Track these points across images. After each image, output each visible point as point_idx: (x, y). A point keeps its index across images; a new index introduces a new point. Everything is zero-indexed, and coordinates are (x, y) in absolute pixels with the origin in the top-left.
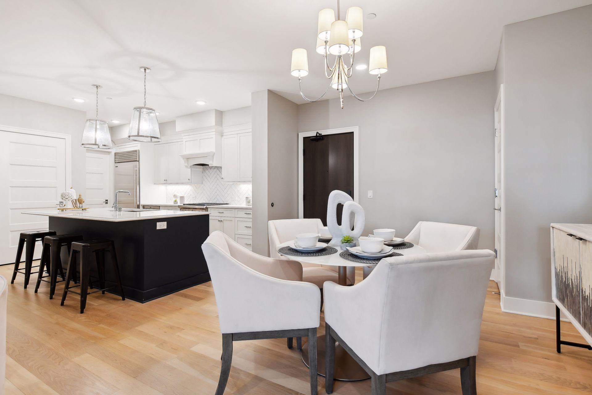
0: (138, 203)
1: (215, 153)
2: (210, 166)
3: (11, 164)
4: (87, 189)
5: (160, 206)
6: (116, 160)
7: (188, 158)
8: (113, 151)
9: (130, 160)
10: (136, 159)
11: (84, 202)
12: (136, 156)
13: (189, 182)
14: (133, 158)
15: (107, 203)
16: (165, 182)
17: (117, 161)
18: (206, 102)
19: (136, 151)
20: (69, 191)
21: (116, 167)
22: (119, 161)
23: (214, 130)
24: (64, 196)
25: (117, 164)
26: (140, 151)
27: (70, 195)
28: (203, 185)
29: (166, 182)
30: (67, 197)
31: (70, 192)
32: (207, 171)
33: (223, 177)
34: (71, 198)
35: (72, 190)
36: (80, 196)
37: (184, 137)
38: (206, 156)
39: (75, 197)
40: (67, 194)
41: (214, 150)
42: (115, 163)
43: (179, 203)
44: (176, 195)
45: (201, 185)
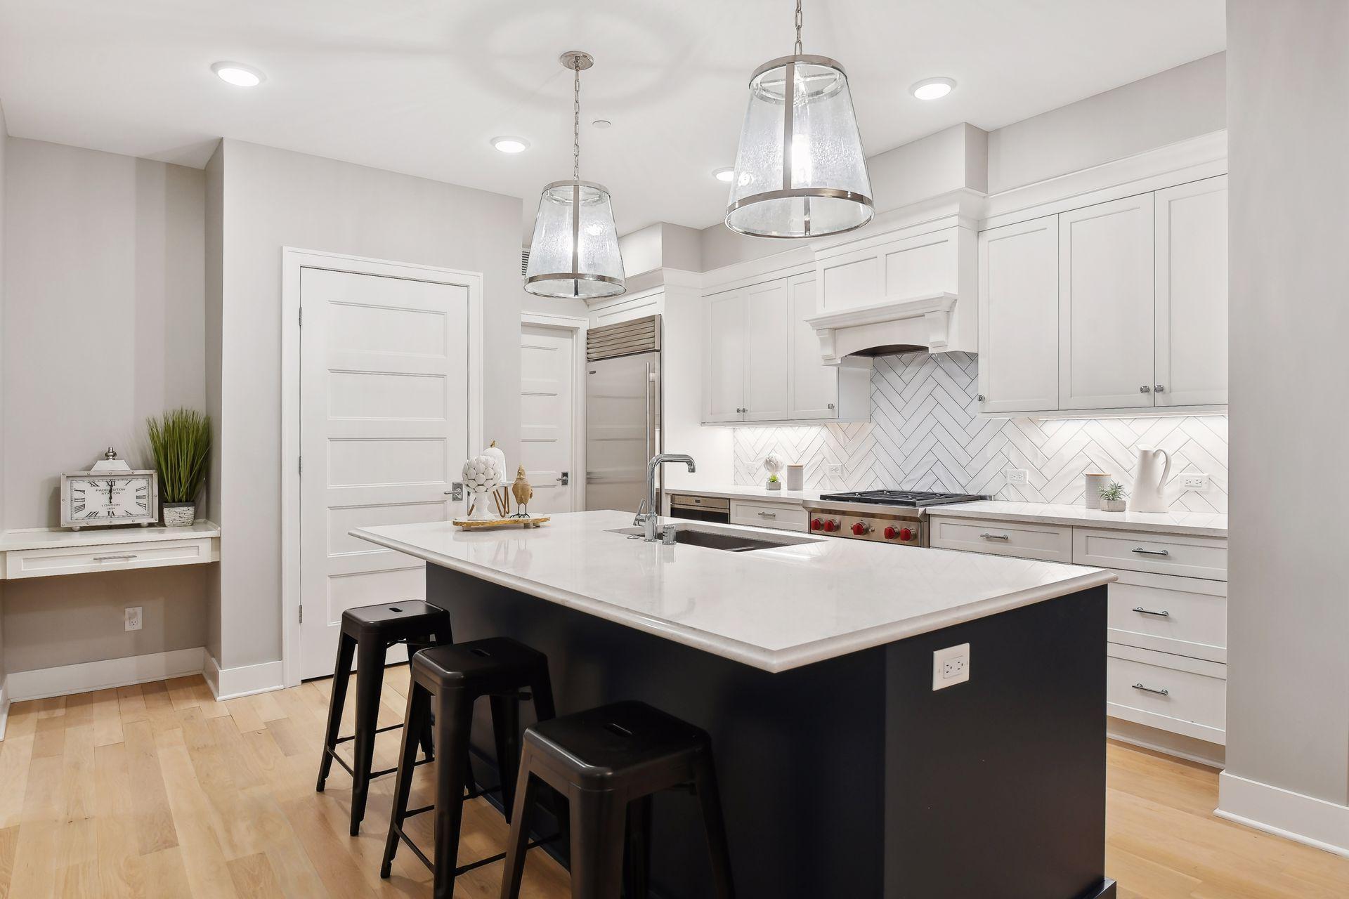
0: (657, 485)
1: (956, 300)
2: (931, 351)
3: (332, 371)
4: (523, 441)
5: (729, 499)
6: (590, 351)
7: (834, 329)
8: (584, 325)
9: (631, 349)
10: (651, 346)
11: (531, 496)
12: (651, 334)
13: (828, 417)
14: (644, 342)
15: (565, 483)
16: (740, 417)
17: (594, 356)
18: (953, 83)
19: (651, 319)
20: (489, 458)
21: (591, 373)
22: (603, 355)
23: (956, 209)
24: (472, 473)
25: (595, 365)
26: (663, 317)
27: (492, 473)
28: (872, 426)
29: (743, 417)
30: (482, 479)
31: (491, 460)
32: (891, 376)
33: (984, 394)
34: (492, 482)
35: (496, 451)
36: (520, 473)
37: (818, 256)
38: (919, 312)
39: (504, 478)
40: (482, 467)
41: (954, 290)
42: (589, 360)
43: (784, 486)
44: (773, 459)
45: (867, 424)
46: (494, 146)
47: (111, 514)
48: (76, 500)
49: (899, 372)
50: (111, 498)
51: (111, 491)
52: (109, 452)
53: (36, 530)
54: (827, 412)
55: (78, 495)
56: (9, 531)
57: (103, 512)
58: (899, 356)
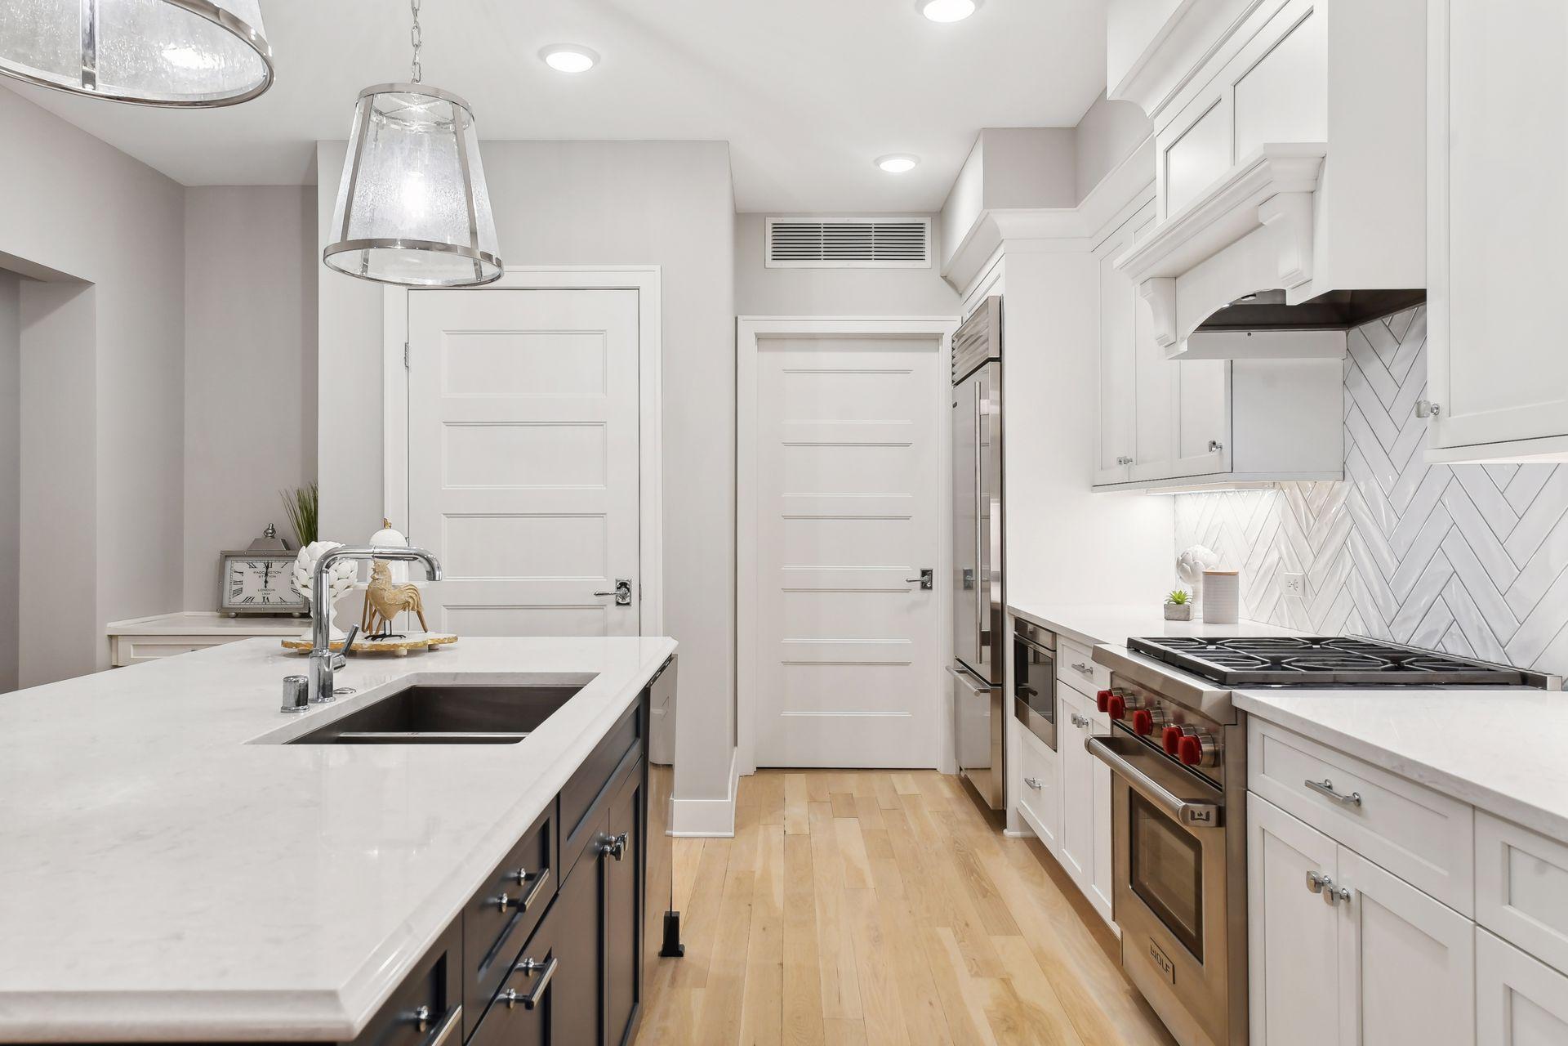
1: (1324, 157)
16: (1125, 472)
28: (1346, 488)
29: (1128, 474)
43: (1198, 610)
44: (1190, 557)
45: (1338, 485)
46: (545, 61)
47: (266, 600)
48: (235, 582)
49: (1387, 359)
50: (266, 582)
51: (266, 575)
52: (269, 529)
53: (208, 614)
54: (1212, 461)
55: (237, 577)
56: (188, 613)
57: (259, 599)
58: (1387, 320)
